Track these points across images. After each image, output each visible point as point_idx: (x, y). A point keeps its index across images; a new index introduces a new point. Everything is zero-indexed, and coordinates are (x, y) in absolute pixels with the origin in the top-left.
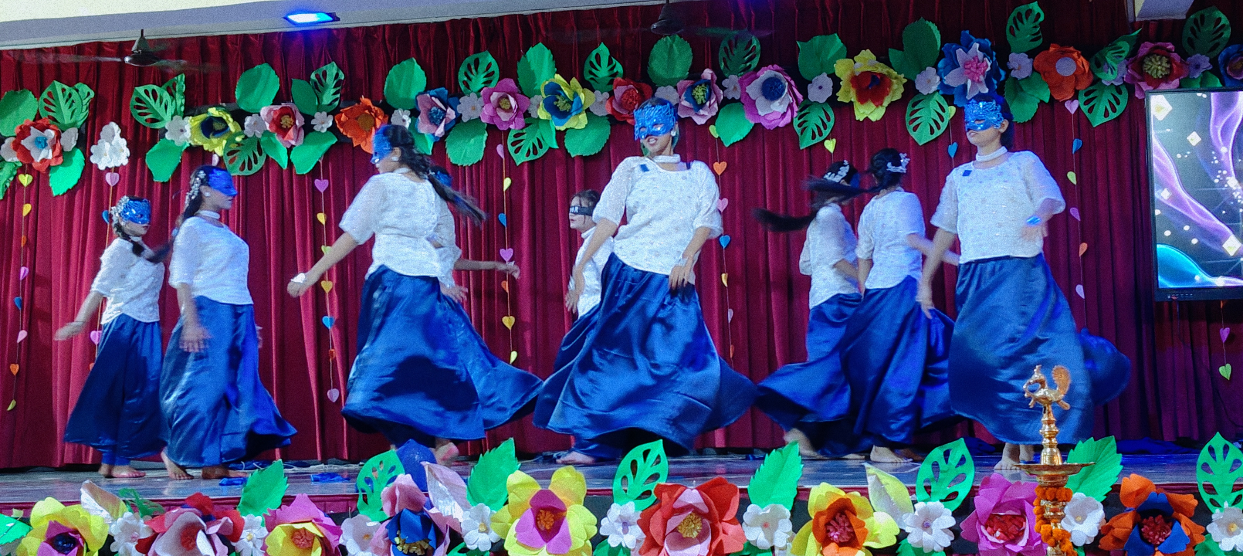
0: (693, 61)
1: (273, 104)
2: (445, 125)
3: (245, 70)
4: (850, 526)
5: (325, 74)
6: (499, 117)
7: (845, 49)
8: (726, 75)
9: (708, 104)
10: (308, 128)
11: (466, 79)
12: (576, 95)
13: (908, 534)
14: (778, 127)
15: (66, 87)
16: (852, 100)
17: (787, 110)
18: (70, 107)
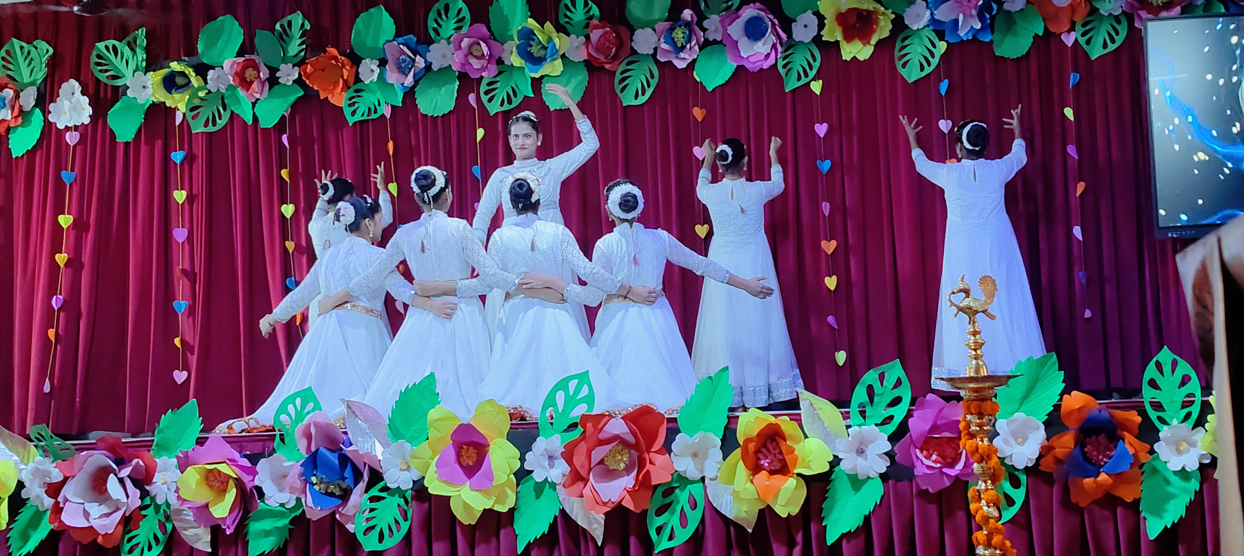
0: (672, 2)
1: (236, 57)
2: (414, 74)
3: (208, 22)
4: (781, 453)
5: (290, 23)
6: (470, 63)
8: (707, 15)
9: (688, 46)
10: (273, 81)
11: (435, 25)
12: (550, 40)
13: (841, 460)
14: (762, 69)
15: (24, 44)
16: (838, 39)
17: (771, 50)
18: (29, 65)
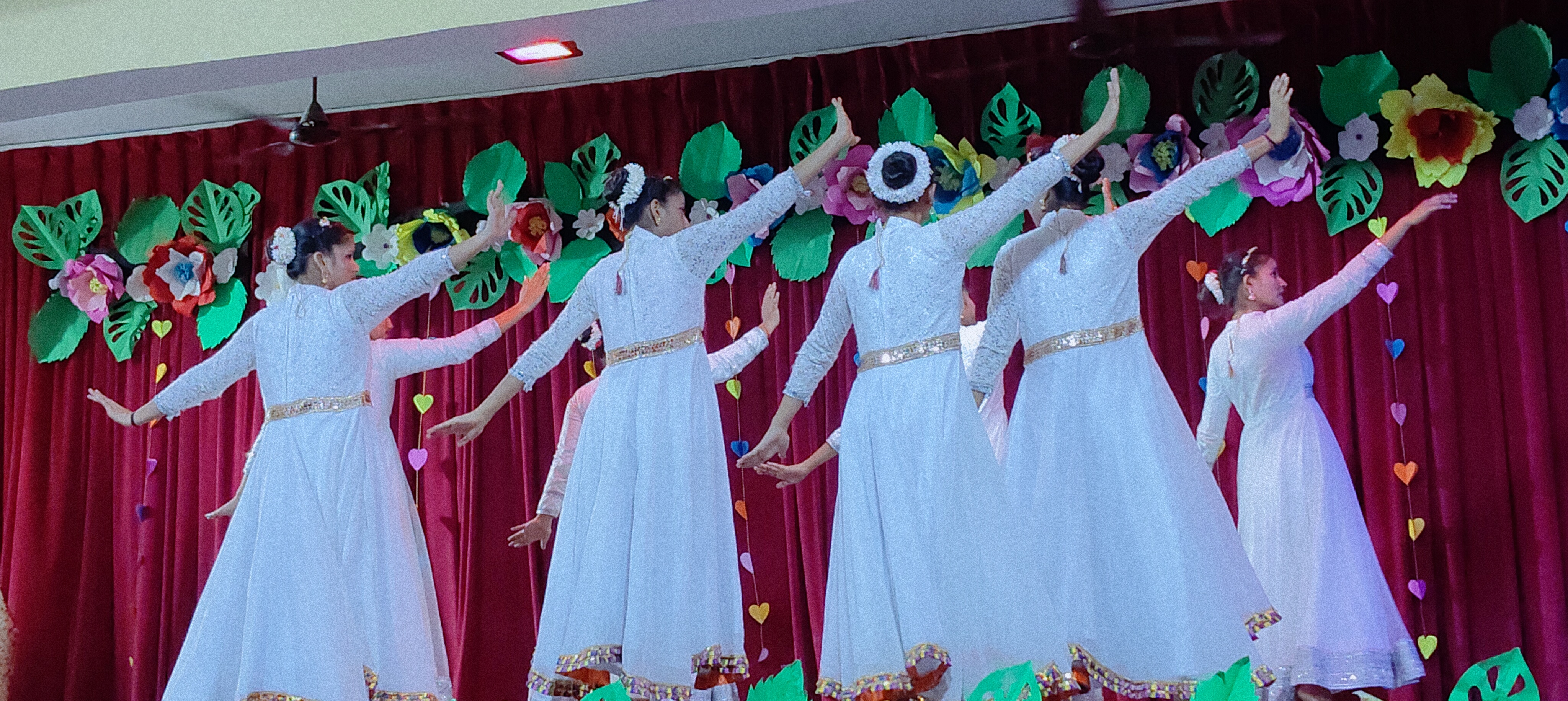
0: (1151, 105)
1: (516, 201)
3: (477, 153)
5: (592, 151)
6: (851, 204)
7: (1397, 74)
8: (1206, 123)
9: (1177, 169)
10: (568, 235)
11: (800, 147)
12: (967, 164)
14: (1292, 202)
16: (1412, 155)
17: (1306, 175)
18: (226, 218)
